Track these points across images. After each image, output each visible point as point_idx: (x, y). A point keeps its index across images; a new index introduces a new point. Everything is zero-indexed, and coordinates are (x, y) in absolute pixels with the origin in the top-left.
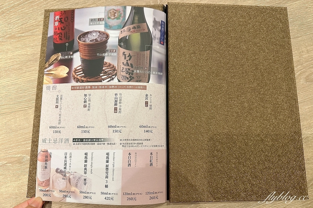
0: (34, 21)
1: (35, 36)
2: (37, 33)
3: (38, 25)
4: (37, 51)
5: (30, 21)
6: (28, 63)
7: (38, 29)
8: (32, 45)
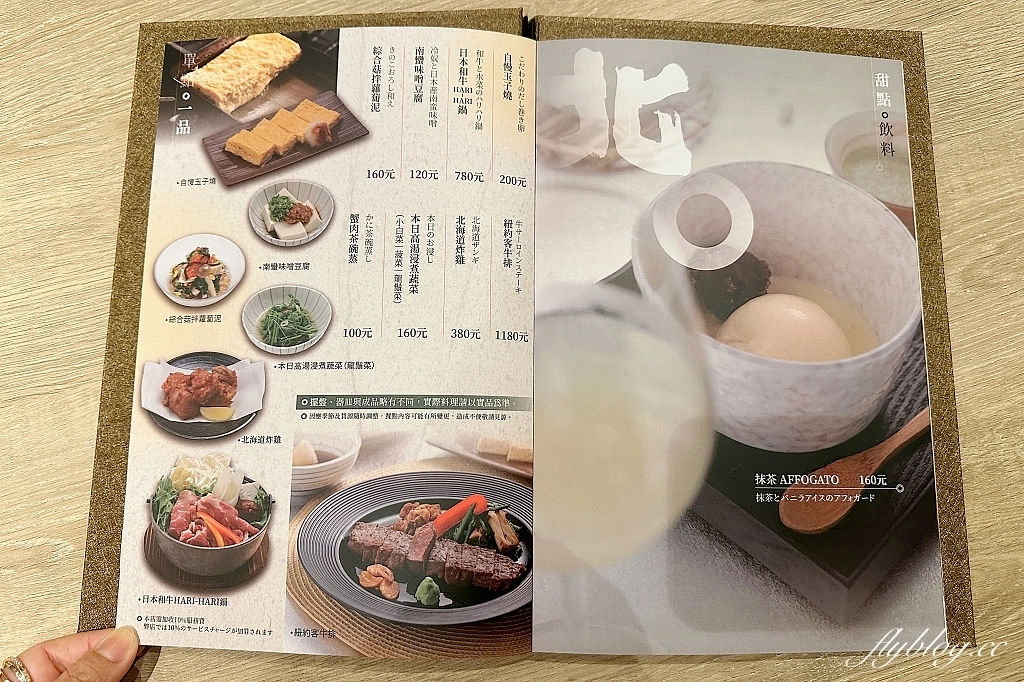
0: (79, 97)
1: (82, 147)
2: (91, 135)
3: (92, 111)
4: (89, 198)
5: (66, 96)
6: (62, 237)
7: (93, 124)
8: (74, 175)
